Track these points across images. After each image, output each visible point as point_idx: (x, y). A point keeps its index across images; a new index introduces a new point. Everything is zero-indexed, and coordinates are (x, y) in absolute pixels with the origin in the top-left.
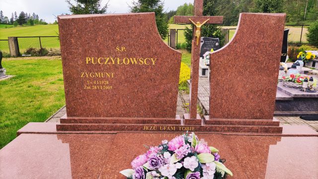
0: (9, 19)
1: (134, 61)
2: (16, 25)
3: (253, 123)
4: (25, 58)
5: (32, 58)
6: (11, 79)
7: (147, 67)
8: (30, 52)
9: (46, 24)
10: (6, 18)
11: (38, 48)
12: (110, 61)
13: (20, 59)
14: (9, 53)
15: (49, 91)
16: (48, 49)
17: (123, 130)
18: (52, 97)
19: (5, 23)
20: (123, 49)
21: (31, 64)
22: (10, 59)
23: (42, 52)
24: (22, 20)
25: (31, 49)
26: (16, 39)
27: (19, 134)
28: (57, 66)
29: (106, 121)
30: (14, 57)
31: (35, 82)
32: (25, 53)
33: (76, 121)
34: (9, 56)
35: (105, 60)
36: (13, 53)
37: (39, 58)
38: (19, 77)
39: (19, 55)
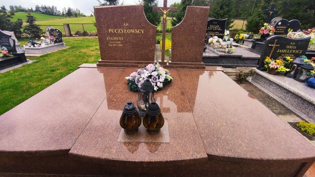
0: (61, 12)
1: (133, 31)
2: (66, 17)
3: (192, 64)
4: (75, 37)
5: (79, 37)
6: (69, 48)
7: (139, 34)
8: (78, 34)
9: (85, 16)
10: (59, 11)
11: (82, 32)
12: (121, 31)
13: (71, 38)
14: (65, 34)
15: (91, 54)
16: (88, 32)
17: (128, 66)
18: (93, 58)
19: (58, 15)
20: (127, 24)
21: (79, 41)
22: (66, 38)
23: (85, 34)
24: (70, 14)
25: (78, 32)
26: (68, 25)
27: (79, 68)
28: (95, 41)
29: (120, 62)
30: (68, 36)
31: (83, 50)
32: (75, 34)
33: (105, 62)
34: (65, 36)
35: (118, 31)
36: (67, 33)
37: (83, 37)
38: (73, 47)
39: (71, 35)
